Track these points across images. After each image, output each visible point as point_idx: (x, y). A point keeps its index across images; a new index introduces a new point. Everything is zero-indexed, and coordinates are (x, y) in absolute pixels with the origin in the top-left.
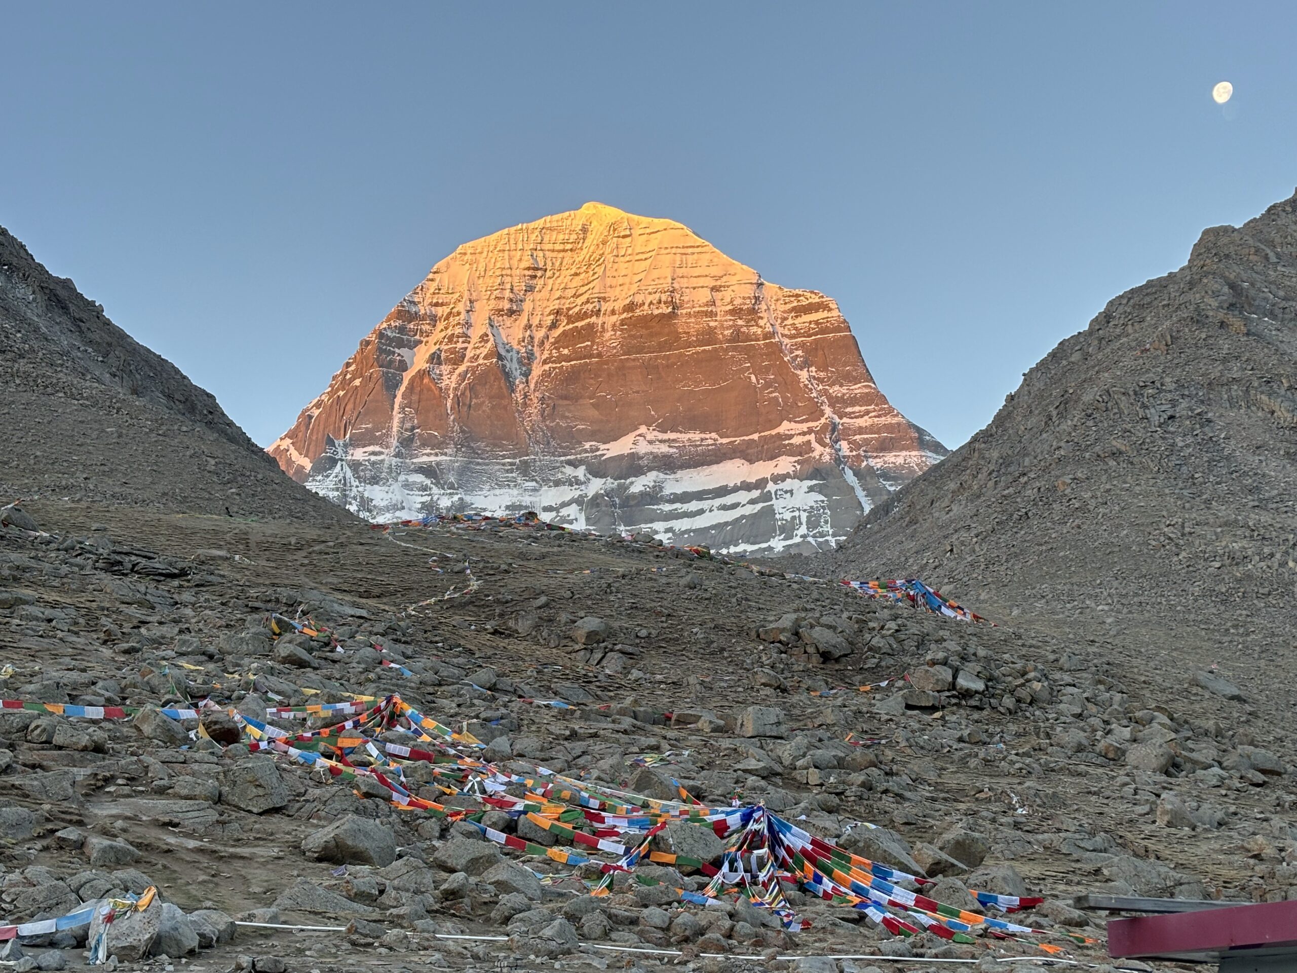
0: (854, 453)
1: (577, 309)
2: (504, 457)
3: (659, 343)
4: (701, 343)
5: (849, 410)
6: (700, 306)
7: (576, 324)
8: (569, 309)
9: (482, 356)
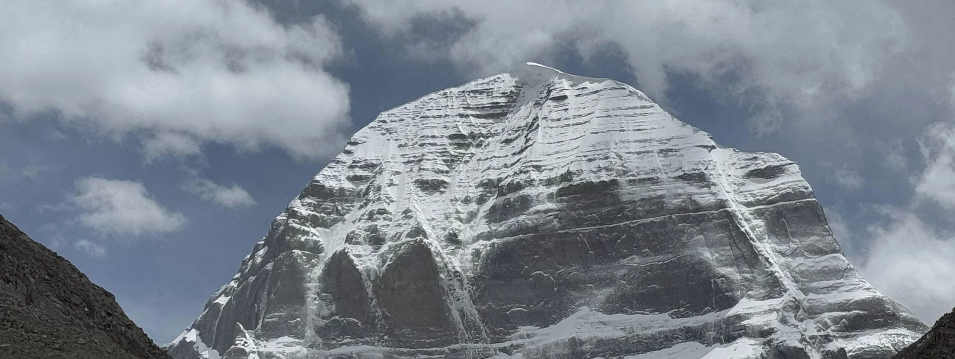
0: (822, 333)
1: (509, 180)
2: (431, 345)
3: (601, 216)
4: (648, 214)
5: (814, 285)
6: (646, 173)
7: (508, 197)
8: (500, 180)
9: (406, 233)
